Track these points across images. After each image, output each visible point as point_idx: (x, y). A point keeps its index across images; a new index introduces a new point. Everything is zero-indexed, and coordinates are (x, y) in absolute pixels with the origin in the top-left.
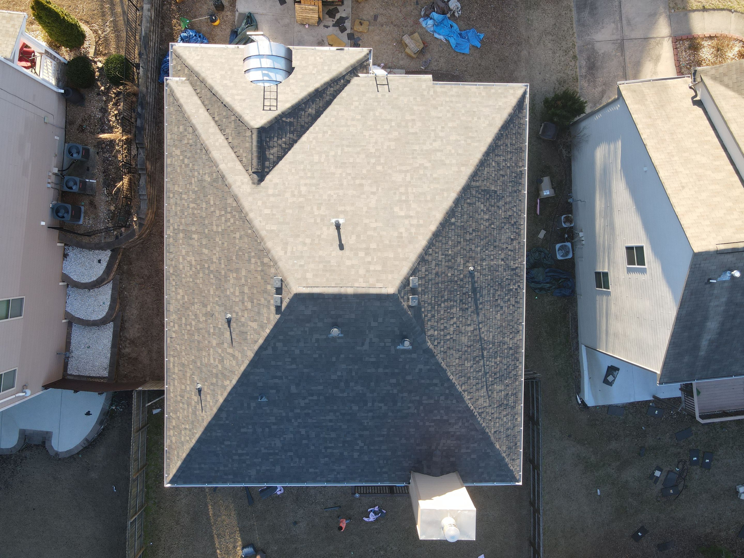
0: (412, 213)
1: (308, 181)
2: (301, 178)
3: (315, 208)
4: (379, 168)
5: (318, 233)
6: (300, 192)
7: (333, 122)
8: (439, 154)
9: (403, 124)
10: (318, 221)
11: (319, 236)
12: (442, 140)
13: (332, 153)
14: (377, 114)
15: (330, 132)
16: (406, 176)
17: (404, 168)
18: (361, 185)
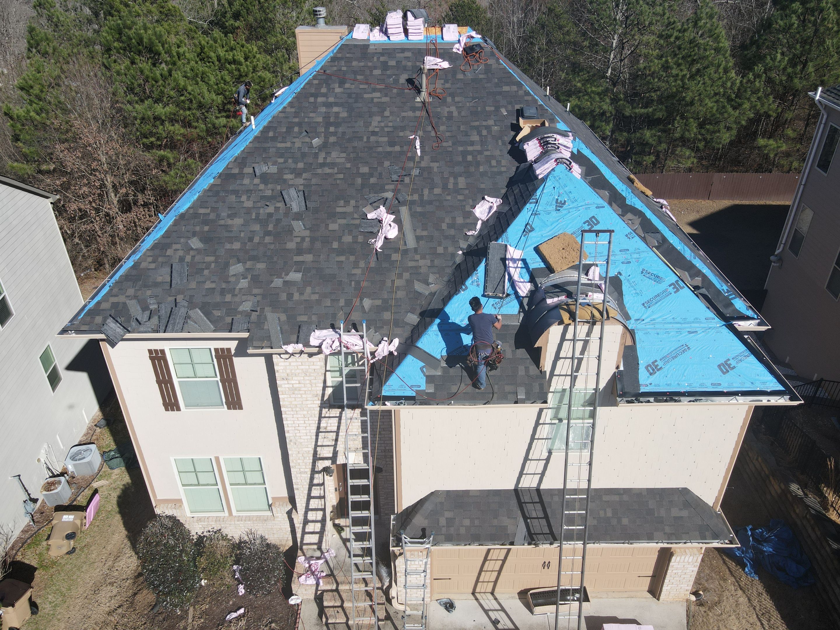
0: (323, 109)
1: (470, 148)
2: (480, 152)
3: (455, 114)
4: (365, 170)
5: (447, 85)
6: (479, 134)
7: (440, 245)
8: (269, 193)
9: (318, 245)
10: (449, 99)
11: (446, 81)
12: (258, 214)
13: (437, 191)
14: (362, 264)
15: (444, 226)
16: (325, 158)
17: (327, 170)
18: (392, 144)
